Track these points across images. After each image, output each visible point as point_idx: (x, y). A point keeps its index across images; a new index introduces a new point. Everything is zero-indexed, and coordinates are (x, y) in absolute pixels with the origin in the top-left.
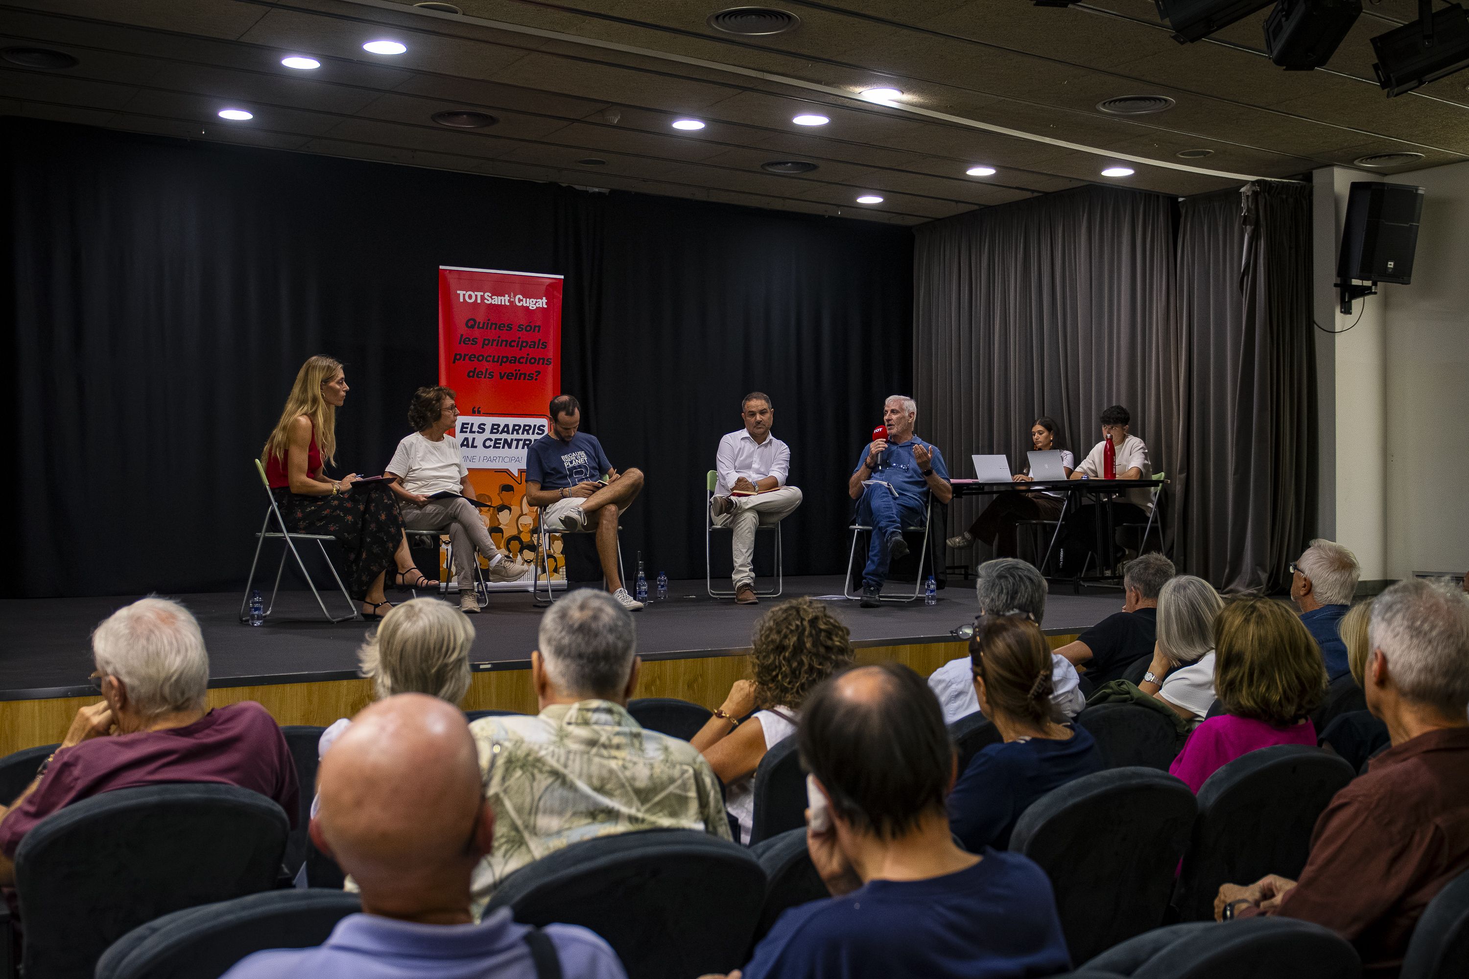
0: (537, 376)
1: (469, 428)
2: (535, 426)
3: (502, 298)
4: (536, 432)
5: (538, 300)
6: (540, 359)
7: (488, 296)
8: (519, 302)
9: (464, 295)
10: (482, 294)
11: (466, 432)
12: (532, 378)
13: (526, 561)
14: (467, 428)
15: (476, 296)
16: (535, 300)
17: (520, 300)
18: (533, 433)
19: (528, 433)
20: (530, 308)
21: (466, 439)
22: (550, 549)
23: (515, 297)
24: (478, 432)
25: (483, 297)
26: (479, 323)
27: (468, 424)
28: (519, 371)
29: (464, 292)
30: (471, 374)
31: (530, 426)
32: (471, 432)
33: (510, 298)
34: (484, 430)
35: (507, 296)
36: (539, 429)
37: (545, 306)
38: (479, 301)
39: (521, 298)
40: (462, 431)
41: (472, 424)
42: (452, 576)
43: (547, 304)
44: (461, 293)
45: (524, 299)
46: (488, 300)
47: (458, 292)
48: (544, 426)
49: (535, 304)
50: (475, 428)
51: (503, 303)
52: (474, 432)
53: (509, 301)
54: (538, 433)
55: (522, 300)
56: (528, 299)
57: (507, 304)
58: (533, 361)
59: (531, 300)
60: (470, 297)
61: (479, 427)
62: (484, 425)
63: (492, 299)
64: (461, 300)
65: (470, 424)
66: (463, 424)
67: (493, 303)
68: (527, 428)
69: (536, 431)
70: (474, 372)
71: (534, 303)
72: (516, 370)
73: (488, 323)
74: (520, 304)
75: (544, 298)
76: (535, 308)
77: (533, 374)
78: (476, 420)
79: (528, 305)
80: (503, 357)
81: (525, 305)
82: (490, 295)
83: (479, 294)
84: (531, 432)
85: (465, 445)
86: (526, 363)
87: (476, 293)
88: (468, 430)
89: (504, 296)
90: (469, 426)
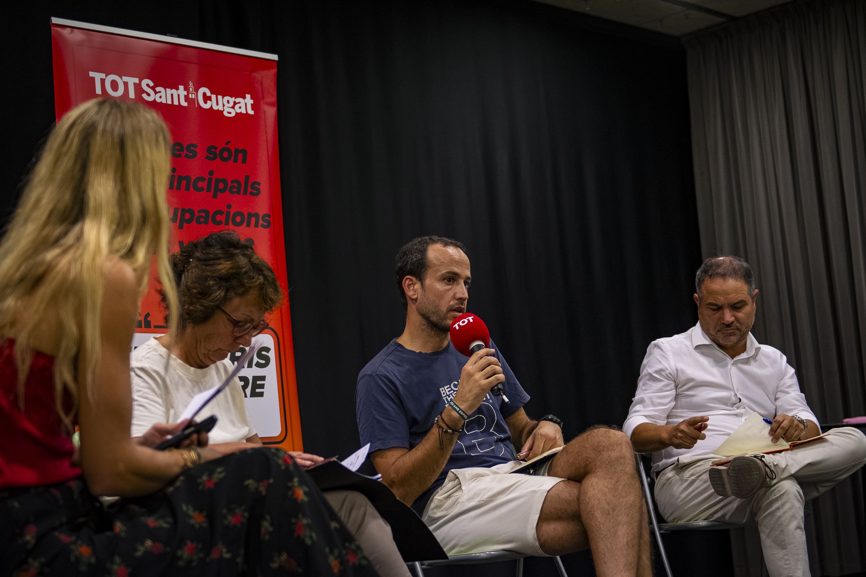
3: (174, 91)
4: (254, 362)
5: (238, 100)
7: (148, 85)
8: (205, 102)
9: (103, 81)
10: (137, 80)
15: (126, 84)
16: (232, 100)
17: (206, 99)
20: (225, 114)
23: (196, 90)
25: (138, 88)
29: (103, 76)
33: (188, 93)
35: (181, 87)
36: (260, 356)
37: (251, 112)
38: (132, 95)
39: (208, 94)
43: (253, 107)
44: (97, 76)
45: (214, 97)
46: (149, 95)
47: (92, 74)
48: (268, 350)
49: (233, 107)
51: (176, 103)
53: (187, 98)
54: (258, 365)
55: (210, 99)
57: (184, 104)
58: (238, 219)
59: (227, 98)
60: (114, 86)
63: (156, 93)
67: (158, 100)
71: (231, 104)
74: (207, 106)
75: (248, 96)
76: (233, 114)
81: (215, 108)
82: (152, 84)
83: (132, 81)
87: (125, 79)
89: (177, 89)
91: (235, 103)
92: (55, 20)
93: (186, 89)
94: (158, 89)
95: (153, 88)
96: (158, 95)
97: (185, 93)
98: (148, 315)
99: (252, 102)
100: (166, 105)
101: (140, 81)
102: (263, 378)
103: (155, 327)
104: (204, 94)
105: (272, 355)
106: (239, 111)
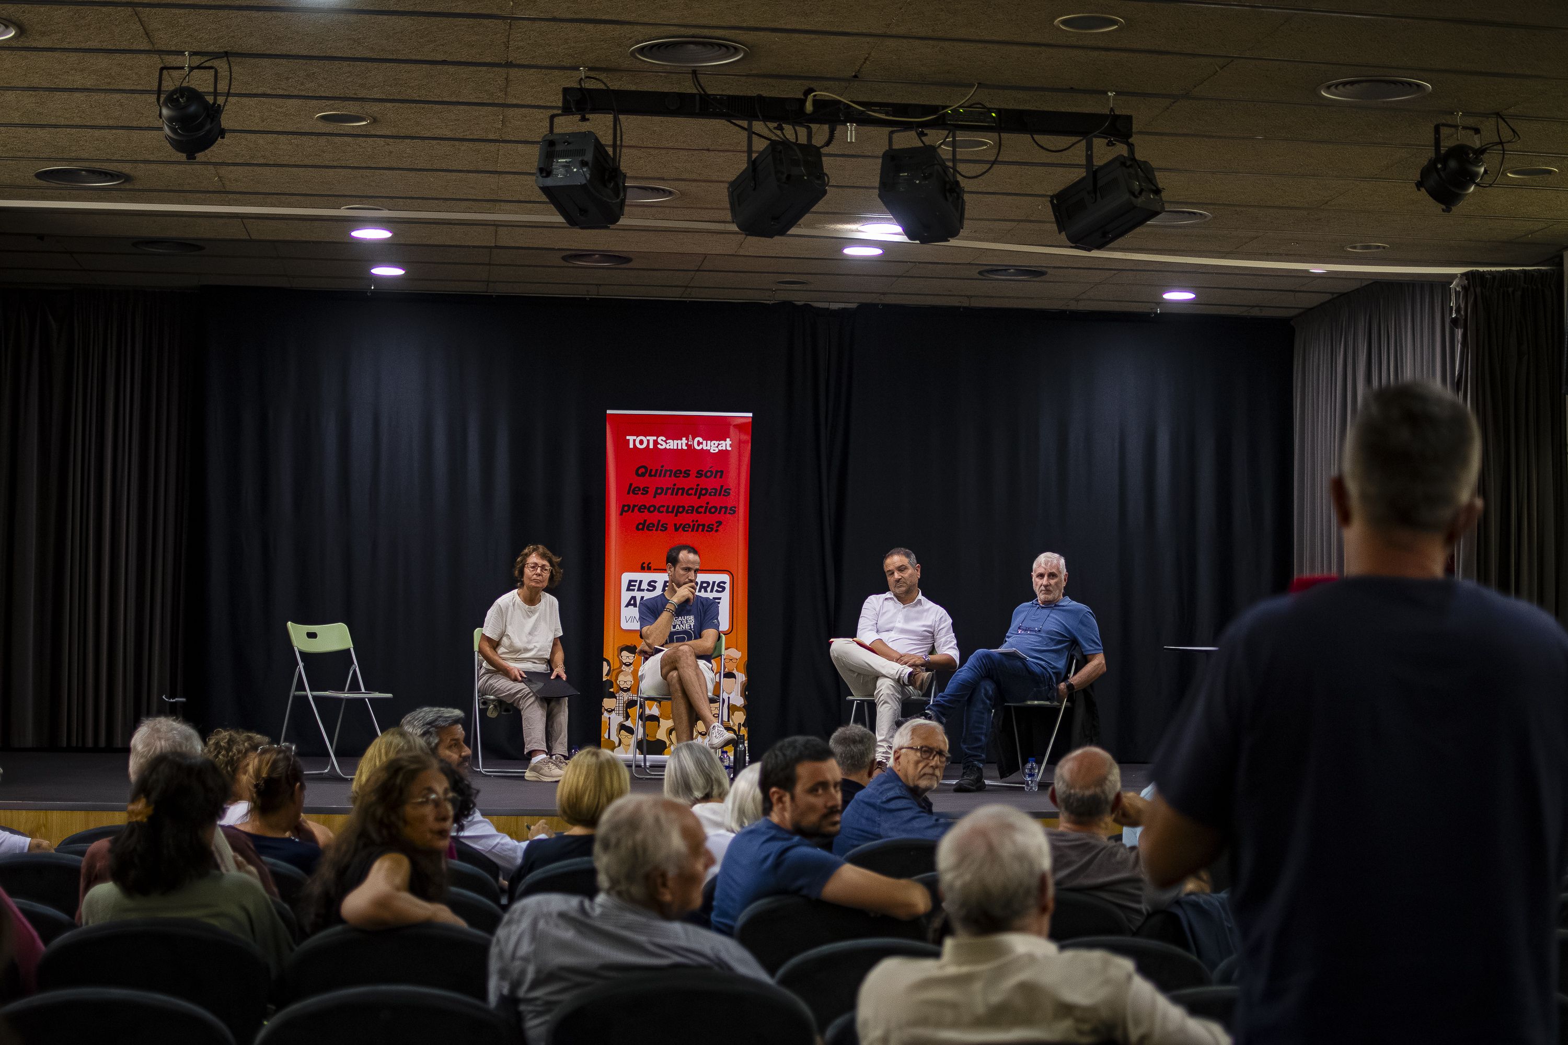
0: (717, 527)
1: (637, 586)
2: (714, 583)
4: (715, 590)
6: (721, 508)
7: (662, 440)
8: (698, 445)
9: (634, 441)
11: (633, 590)
12: (712, 529)
13: (700, 733)
14: (635, 586)
15: (648, 441)
17: (699, 443)
18: (712, 591)
19: (706, 591)
20: (712, 451)
21: (634, 598)
22: (729, 721)
23: (693, 439)
24: (648, 590)
25: (656, 442)
26: (651, 470)
27: (636, 581)
28: (697, 521)
29: (635, 438)
30: (641, 527)
31: (708, 583)
32: (639, 590)
34: (654, 588)
35: (684, 439)
36: (719, 586)
38: (651, 446)
40: (628, 589)
41: (641, 582)
42: (615, 747)
44: (631, 438)
46: (662, 445)
48: (724, 583)
50: (644, 586)
52: (643, 590)
53: (687, 445)
54: (717, 591)
56: (709, 442)
57: (685, 448)
58: (713, 510)
60: (641, 442)
61: (649, 584)
62: (655, 582)
63: (667, 443)
64: (631, 446)
65: (638, 582)
66: (630, 581)
67: (668, 447)
68: (705, 585)
69: (716, 588)
70: (644, 525)
72: (693, 521)
73: (662, 470)
77: (713, 525)
78: (646, 577)
79: (708, 448)
80: (679, 507)
81: (705, 448)
82: (664, 439)
83: (652, 439)
84: (709, 589)
85: (631, 605)
86: (705, 512)
87: (648, 438)
88: (636, 588)
89: (681, 440)
90: (637, 584)
91: (719, 444)
92: (609, 412)
93: (687, 439)
94: (668, 441)
95: (665, 441)
96: (668, 445)
97: (686, 442)
98: (650, 563)
99: (731, 442)
100: (673, 449)
101: (657, 439)
102: (720, 599)
103: (654, 569)
104: (698, 441)
105: (727, 586)
106: (720, 448)
